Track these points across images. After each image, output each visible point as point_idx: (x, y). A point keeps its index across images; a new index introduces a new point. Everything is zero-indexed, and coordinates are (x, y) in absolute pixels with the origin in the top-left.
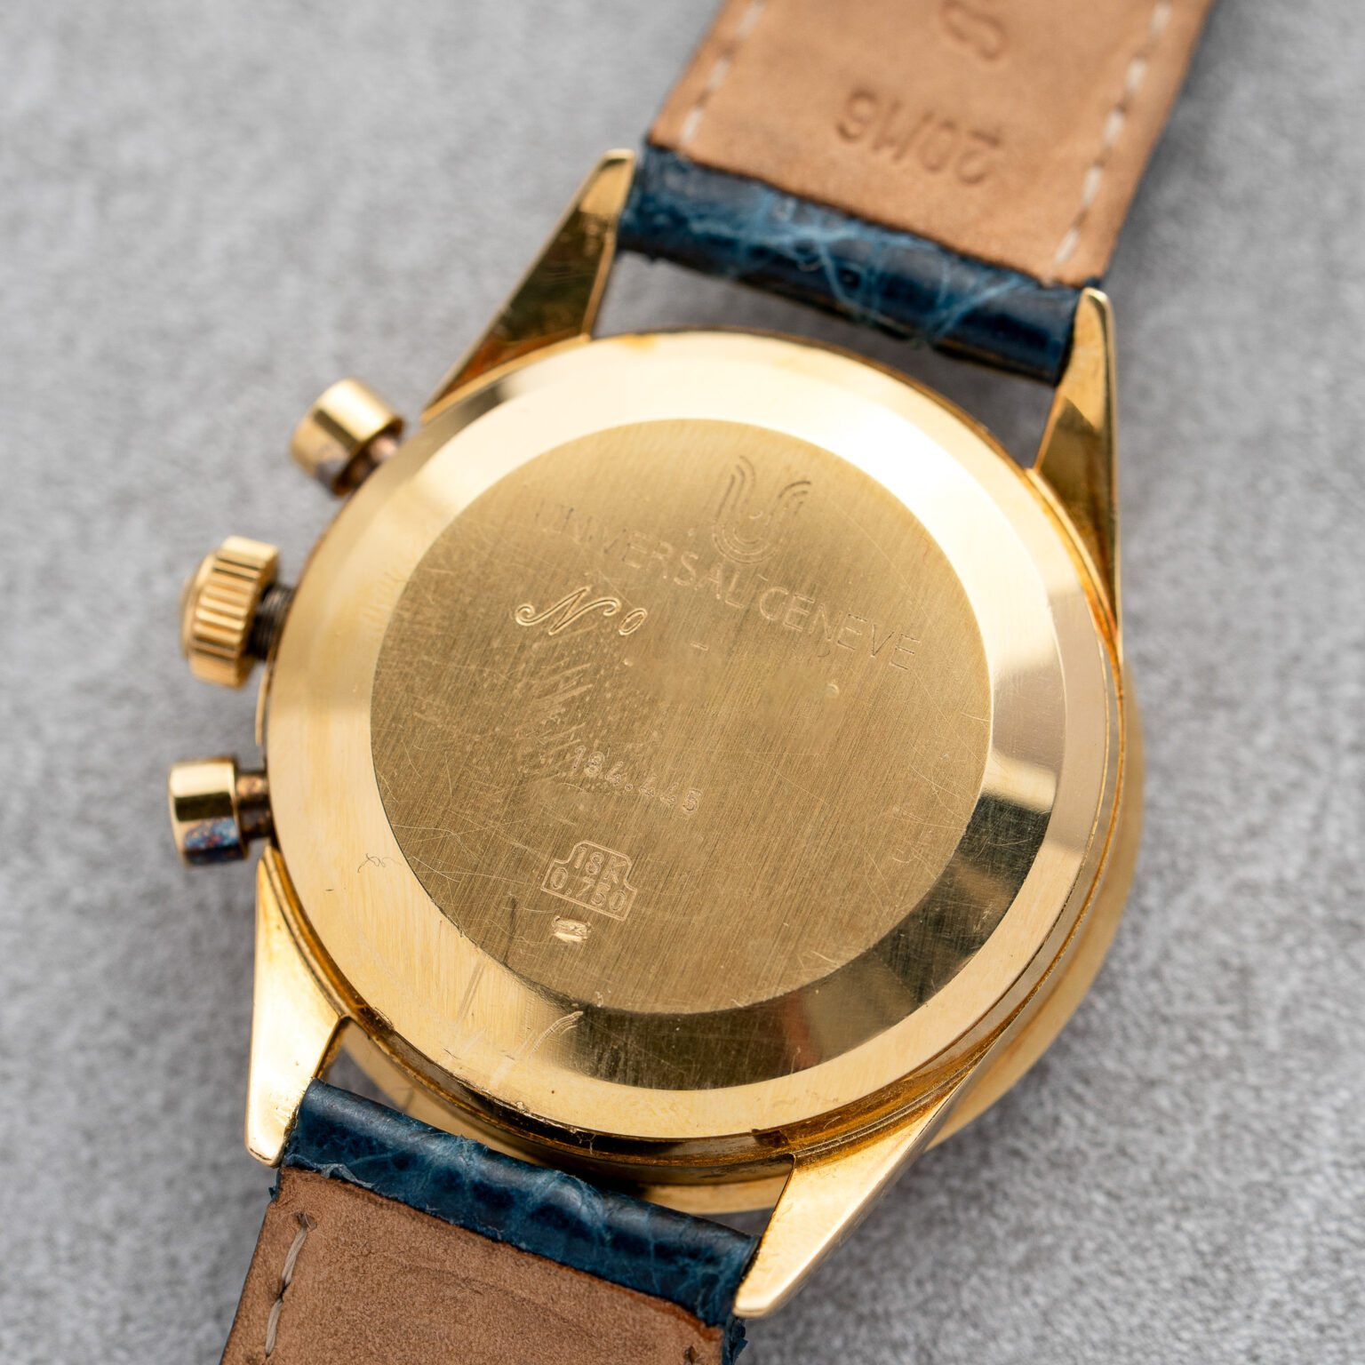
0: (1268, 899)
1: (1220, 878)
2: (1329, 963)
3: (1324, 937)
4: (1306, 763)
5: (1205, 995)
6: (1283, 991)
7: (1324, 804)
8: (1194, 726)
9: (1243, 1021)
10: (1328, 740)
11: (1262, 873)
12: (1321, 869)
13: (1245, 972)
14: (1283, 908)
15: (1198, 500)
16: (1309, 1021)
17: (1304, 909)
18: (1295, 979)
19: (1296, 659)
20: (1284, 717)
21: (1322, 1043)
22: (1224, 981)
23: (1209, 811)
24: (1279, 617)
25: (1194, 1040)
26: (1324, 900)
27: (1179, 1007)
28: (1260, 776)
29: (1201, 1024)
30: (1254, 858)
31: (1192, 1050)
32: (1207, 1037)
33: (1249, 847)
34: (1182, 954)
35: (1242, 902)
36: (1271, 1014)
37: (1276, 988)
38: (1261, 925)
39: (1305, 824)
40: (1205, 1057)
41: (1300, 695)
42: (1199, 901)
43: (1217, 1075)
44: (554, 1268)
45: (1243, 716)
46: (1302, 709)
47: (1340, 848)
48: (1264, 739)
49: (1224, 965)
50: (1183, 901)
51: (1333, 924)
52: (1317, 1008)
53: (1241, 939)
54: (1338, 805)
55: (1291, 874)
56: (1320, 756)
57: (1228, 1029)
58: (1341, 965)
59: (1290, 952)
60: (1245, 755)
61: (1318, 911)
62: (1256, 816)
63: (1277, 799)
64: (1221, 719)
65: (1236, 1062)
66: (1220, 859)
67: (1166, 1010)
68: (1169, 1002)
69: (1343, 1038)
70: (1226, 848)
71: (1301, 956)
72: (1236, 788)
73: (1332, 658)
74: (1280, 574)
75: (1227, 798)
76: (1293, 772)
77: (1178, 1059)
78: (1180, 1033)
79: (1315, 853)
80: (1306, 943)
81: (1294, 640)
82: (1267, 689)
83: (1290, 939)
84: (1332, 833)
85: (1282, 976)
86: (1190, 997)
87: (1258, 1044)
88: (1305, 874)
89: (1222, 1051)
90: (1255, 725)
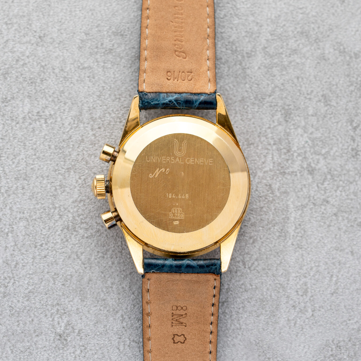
0: (269, 173)
1: (261, 172)
2: (282, 179)
3: (280, 176)
4: (267, 149)
5: (266, 191)
6: (277, 186)
7: (273, 155)
8: (249, 149)
9: (272, 193)
10: (270, 144)
11: (267, 169)
12: (276, 165)
13: (270, 185)
14: (272, 173)
15: (236, 113)
16: (283, 190)
17: (275, 172)
18: (278, 184)
19: (260, 133)
20: (262, 143)
21: (286, 192)
22: (267, 188)
23: (256, 162)
24: (255, 127)
25: (266, 199)
26: (278, 170)
27: (262, 194)
28: (261, 154)
29: (266, 196)
30: (265, 167)
31: (266, 200)
32: (268, 197)
33: (264, 165)
34: (259, 186)
35: (266, 175)
36: (276, 191)
37: (276, 186)
38: (270, 177)
39: (271, 159)
40: (269, 201)
41: (263, 139)
42: (259, 176)
43: (272, 203)
44: (191, 274)
45: (255, 145)
46: (264, 141)
47: (277, 161)
48: (260, 148)
49: (266, 185)
50: (257, 177)
51: (281, 173)
52: (283, 187)
53: (268, 180)
54: (275, 154)
55: (271, 167)
56: (269, 147)
57: (271, 195)
58: (284, 179)
59: (276, 180)
60: (258, 151)
61: (278, 172)
62: (263, 160)
63: (265, 156)
64: (252, 146)
65: (274, 200)
66: (260, 169)
67: (260, 195)
68: (260, 194)
69: (289, 191)
70: (260, 167)
71: (278, 180)
72: (258, 157)
73: (266, 131)
74: (253, 120)
75: (258, 159)
76: (266, 151)
77: (265, 202)
78: (264, 198)
79: (274, 163)
80: (278, 178)
81: (259, 130)
82: (257, 139)
83: (275, 178)
84: (275, 159)
85: (276, 184)
86: (263, 192)
87: (276, 196)
88: (274, 167)
89: (271, 199)
90: (258, 146)
